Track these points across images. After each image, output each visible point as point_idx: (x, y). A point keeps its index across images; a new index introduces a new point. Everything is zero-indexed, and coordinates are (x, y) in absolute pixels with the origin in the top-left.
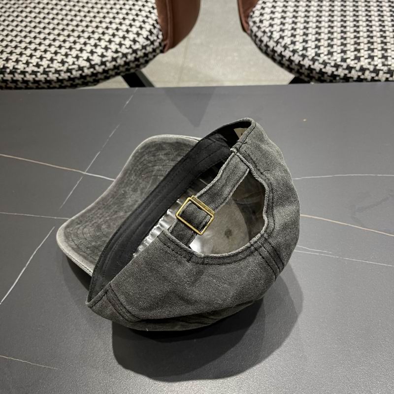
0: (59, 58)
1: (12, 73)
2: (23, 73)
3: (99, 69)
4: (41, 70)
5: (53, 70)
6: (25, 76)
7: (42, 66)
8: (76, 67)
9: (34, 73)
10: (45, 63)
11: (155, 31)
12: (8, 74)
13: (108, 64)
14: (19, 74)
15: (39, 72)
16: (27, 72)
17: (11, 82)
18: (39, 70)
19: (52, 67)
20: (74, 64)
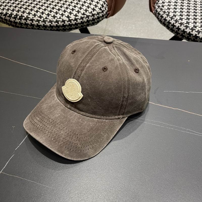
0: (52, 14)
1: (25, 19)
2: (32, 20)
3: (73, 22)
4: (42, 19)
5: (48, 20)
6: (33, 22)
7: (43, 17)
8: (61, 20)
9: (38, 21)
10: (44, 16)
11: (105, 6)
12: (23, 20)
13: (78, 20)
14: (29, 20)
15: (40, 20)
16: (34, 20)
17: (24, 25)
18: (41, 19)
19: (48, 19)
20: (60, 18)
